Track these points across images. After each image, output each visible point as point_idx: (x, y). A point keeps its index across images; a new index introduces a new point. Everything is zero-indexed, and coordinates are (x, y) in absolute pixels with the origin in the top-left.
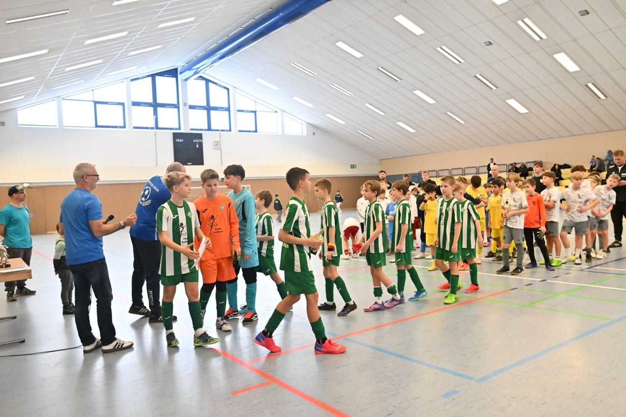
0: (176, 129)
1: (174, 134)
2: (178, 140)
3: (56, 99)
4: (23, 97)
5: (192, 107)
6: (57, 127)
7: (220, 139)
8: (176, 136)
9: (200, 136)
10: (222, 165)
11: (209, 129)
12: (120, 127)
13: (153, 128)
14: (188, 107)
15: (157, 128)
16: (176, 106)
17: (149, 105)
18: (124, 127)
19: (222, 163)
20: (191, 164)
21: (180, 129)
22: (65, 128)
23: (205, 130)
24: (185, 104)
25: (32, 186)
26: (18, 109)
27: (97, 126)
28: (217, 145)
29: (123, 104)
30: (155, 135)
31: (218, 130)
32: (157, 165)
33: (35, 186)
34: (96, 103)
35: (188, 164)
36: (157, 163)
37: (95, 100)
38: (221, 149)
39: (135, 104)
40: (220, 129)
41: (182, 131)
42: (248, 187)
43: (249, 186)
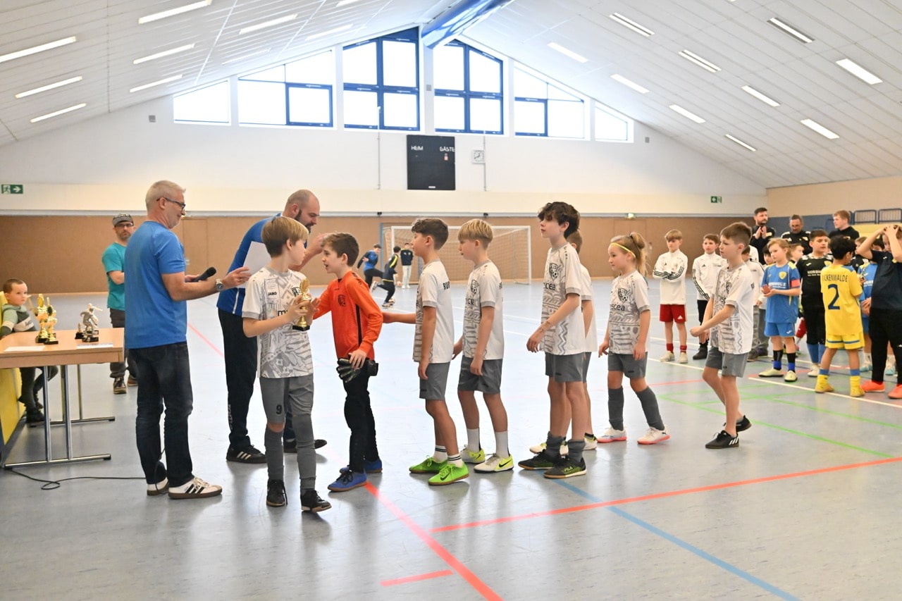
0: (413, 129)
1: (409, 137)
2: (415, 148)
3: (228, 79)
4: (179, 77)
5: (440, 93)
6: (230, 124)
7: (484, 148)
8: (411, 140)
9: (450, 142)
10: (485, 190)
11: (467, 129)
12: (325, 125)
13: (375, 128)
14: (433, 92)
15: (382, 127)
16: (414, 91)
17: (371, 88)
18: (331, 125)
19: (485, 187)
20: (434, 187)
21: (418, 128)
22: (241, 125)
23: (461, 131)
24: (429, 88)
25: (190, 216)
26: (175, 95)
27: (289, 123)
28: (479, 156)
29: (330, 88)
30: (379, 139)
31: (482, 132)
32: (379, 189)
33: (195, 217)
34: (288, 85)
35: (430, 187)
36: (379, 185)
37: (288, 81)
38: (484, 164)
39: (349, 87)
40: (484, 129)
41: (422, 132)
42: (527, 230)
43: (529, 227)
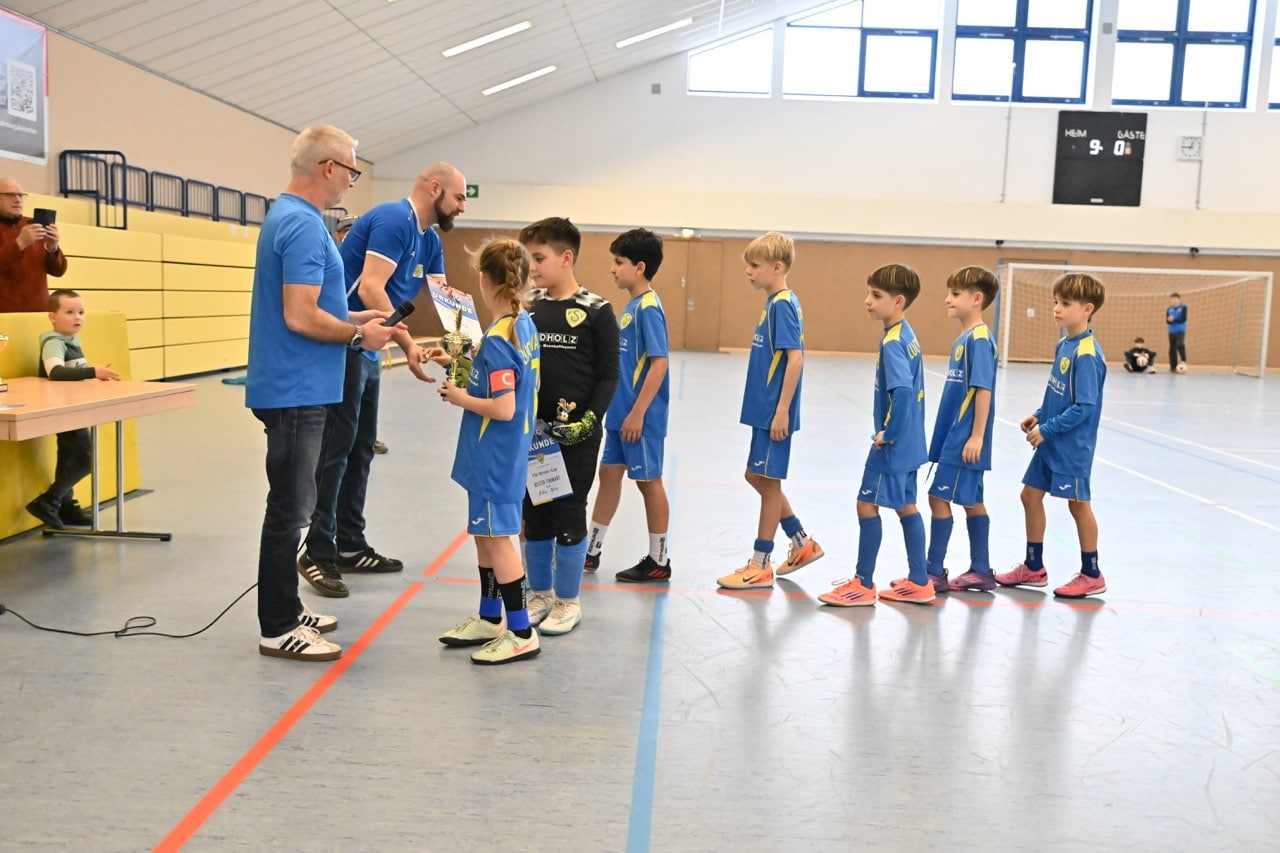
0: (1073, 101)
1: (1063, 115)
2: (1072, 133)
3: (772, 25)
4: (688, 21)
5: (1127, 36)
6: (768, 96)
7: (1204, 133)
8: (1067, 120)
9: (1139, 122)
10: (1198, 208)
11: (1175, 99)
12: (921, 96)
13: (1004, 99)
14: (1115, 35)
15: (1017, 96)
16: (1082, 36)
17: (1004, 33)
18: (931, 95)
19: (1198, 202)
20: (1101, 201)
21: (1082, 100)
22: (785, 97)
23: (1161, 103)
24: (1107, 28)
25: (699, 236)
26: (690, 53)
27: (862, 93)
28: (1191, 146)
29: (933, 34)
30: (1009, 118)
31: (1201, 104)
32: (1002, 201)
33: (706, 237)
34: (866, 32)
35: (1093, 200)
36: (1003, 195)
37: (866, 26)
38: (1201, 161)
39: (964, 32)
40: (1207, 99)
41: (1088, 106)
42: (1266, 279)
43: (1270, 274)
